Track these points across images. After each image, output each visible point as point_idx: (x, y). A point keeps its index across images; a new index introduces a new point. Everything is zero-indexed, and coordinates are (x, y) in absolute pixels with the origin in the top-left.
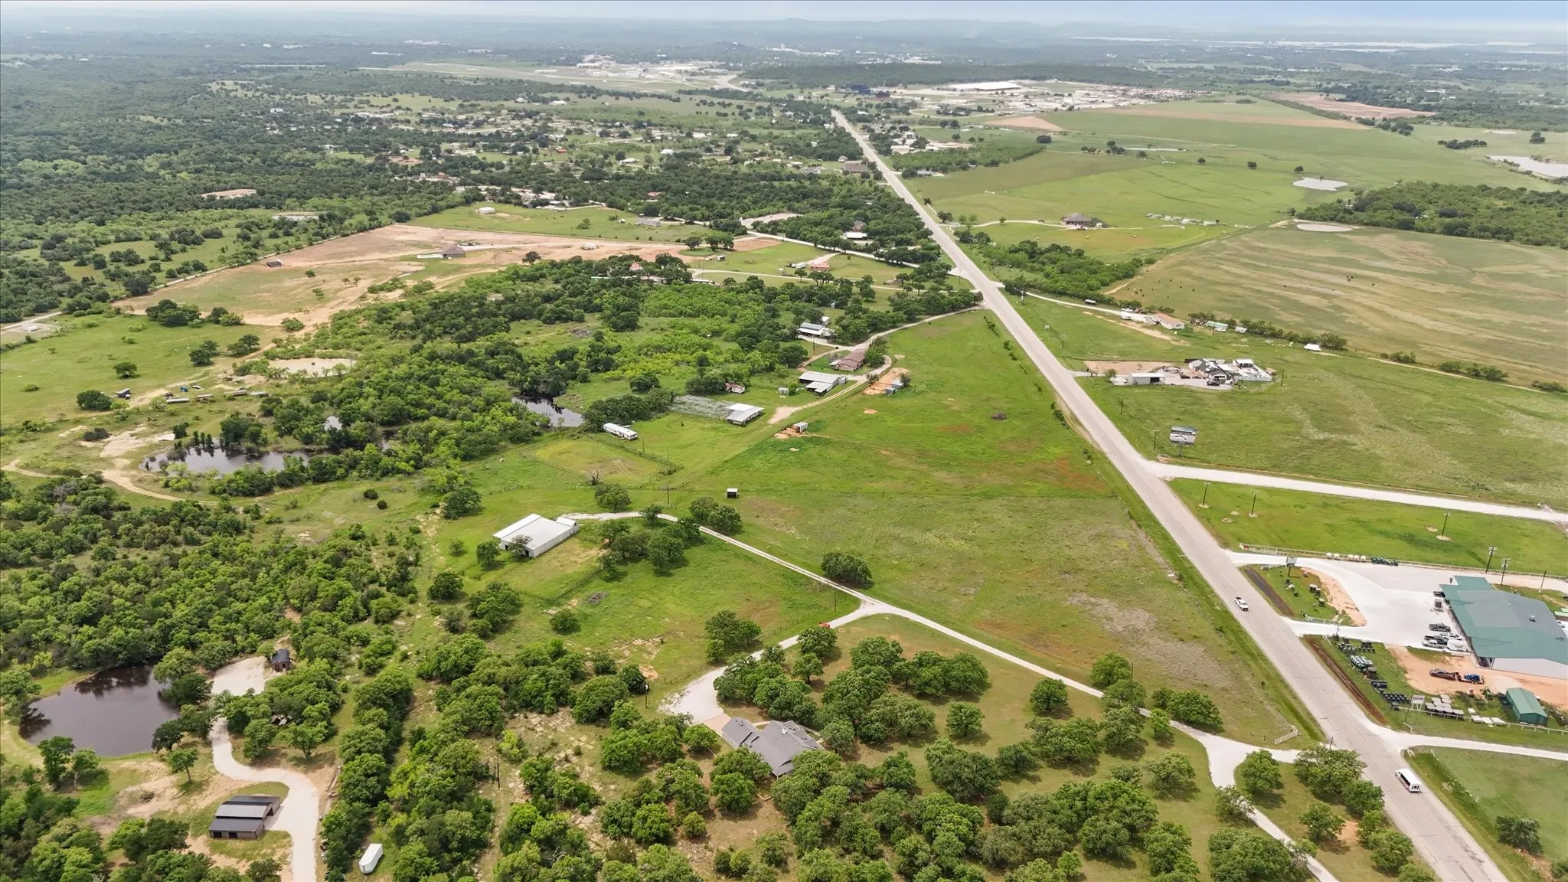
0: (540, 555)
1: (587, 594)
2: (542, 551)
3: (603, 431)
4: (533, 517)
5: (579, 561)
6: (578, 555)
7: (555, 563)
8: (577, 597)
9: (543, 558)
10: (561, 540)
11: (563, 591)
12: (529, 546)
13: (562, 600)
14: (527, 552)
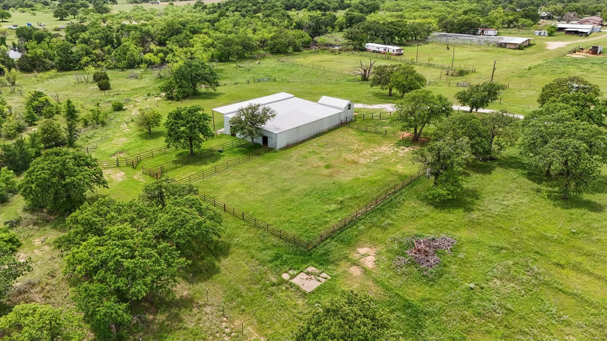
0: (288, 147)
1: (393, 234)
2: (293, 139)
3: (365, 50)
4: (283, 95)
5: (362, 161)
6: (358, 151)
7: (314, 160)
8: (374, 242)
9: (294, 152)
10: (325, 127)
11: (334, 221)
12: (269, 126)
13: (332, 245)
14: (265, 140)
